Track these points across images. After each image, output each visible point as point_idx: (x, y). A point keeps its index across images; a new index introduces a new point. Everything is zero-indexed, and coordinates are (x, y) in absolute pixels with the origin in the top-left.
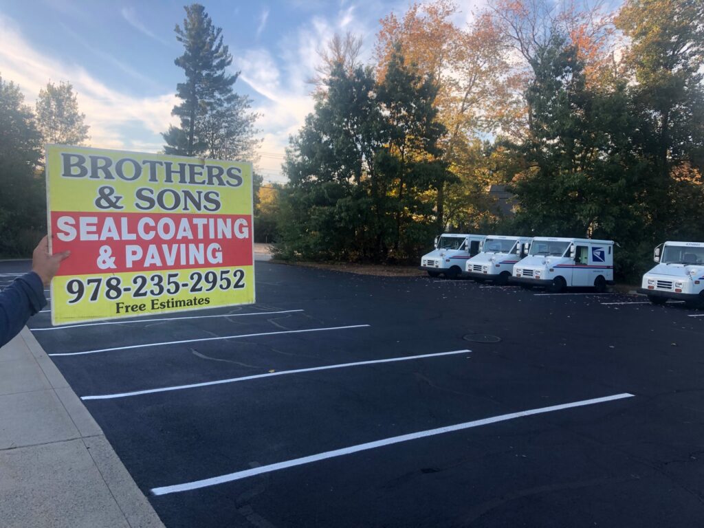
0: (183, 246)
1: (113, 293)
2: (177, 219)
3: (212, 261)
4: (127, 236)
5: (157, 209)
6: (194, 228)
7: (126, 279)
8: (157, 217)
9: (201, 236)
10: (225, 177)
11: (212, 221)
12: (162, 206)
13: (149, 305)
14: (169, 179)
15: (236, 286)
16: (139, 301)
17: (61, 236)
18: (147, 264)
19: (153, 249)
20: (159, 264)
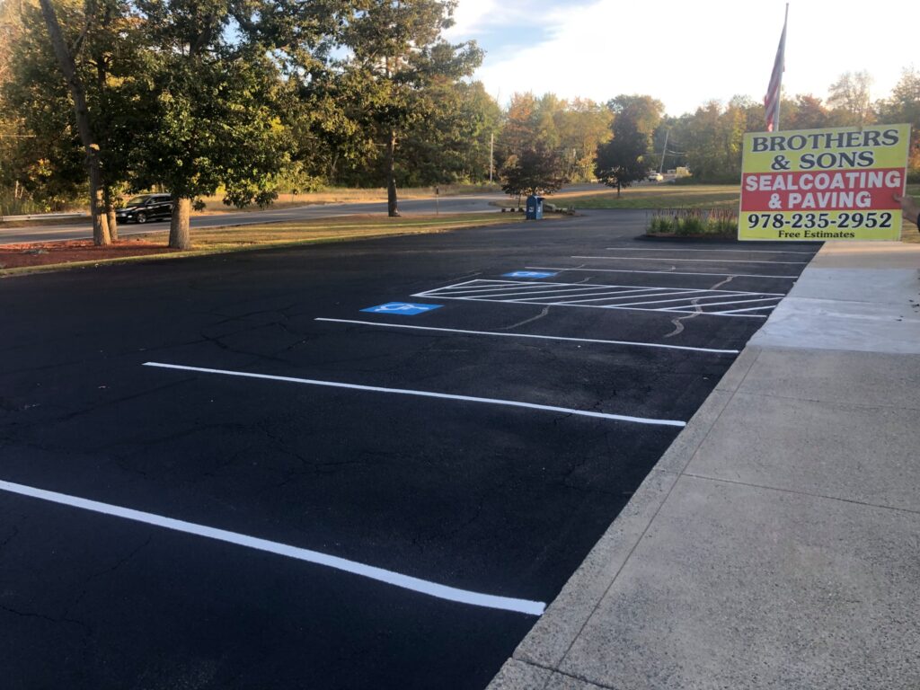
0: (835, 194)
1: (778, 224)
2: (831, 175)
3: (860, 204)
4: (791, 187)
5: (816, 168)
6: (846, 181)
7: (788, 216)
8: (814, 174)
9: (852, 185)
10: (881, 139)
11: (863, 175)
12: (820, 165)
13: (803, 234)
14: (828, 146)
15: (882, 225)
16: (796, 230)
17: (748, 188)
18: (804, 206)
19: (809, 196)
20: (813, 205)
